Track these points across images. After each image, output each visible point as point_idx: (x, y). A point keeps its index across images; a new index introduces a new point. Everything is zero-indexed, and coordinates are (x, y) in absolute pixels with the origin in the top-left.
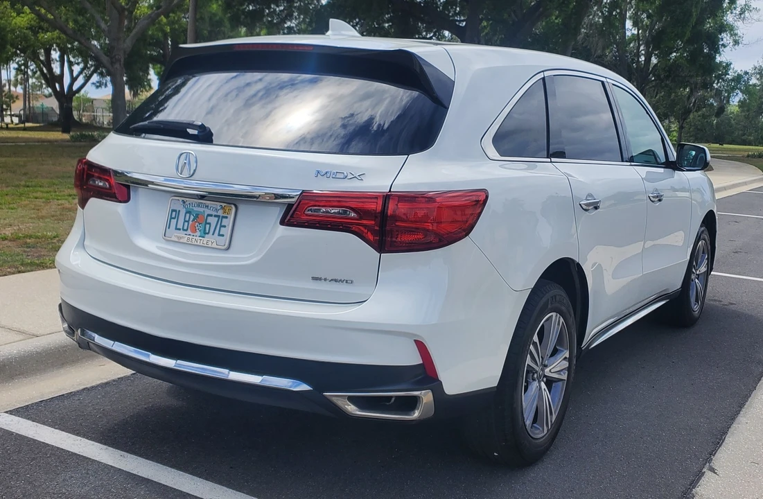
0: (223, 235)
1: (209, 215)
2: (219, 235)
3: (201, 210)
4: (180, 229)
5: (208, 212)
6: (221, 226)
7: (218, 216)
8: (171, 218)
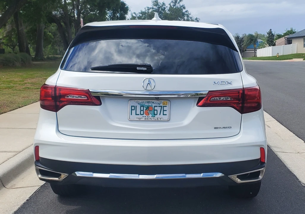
0: (166, 115)
1: (155, 106)
2: (163, 115)
3: (150, 104)
4: (139, 115)
5: (154, 105)
6: (164, 111)
7: (161, 106)
8: (132, 110)
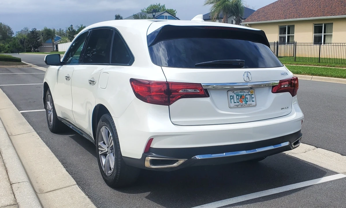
0: (254, 101)
1: (246, 95)
2: (252, 101)
3: (242, 94)
4: (236, 103)
5: (245, 94)
6: (252, 98)
7: (250, 95)
8: (231, 99)
